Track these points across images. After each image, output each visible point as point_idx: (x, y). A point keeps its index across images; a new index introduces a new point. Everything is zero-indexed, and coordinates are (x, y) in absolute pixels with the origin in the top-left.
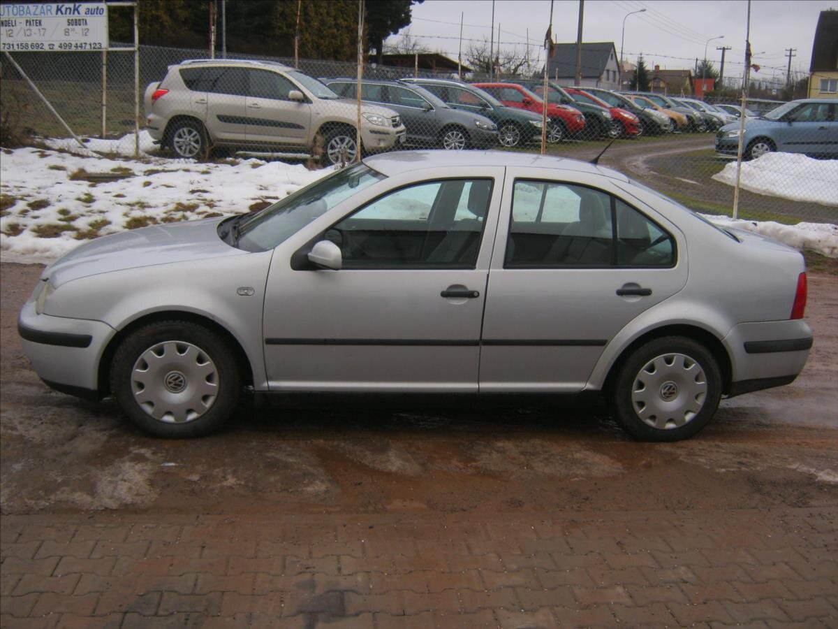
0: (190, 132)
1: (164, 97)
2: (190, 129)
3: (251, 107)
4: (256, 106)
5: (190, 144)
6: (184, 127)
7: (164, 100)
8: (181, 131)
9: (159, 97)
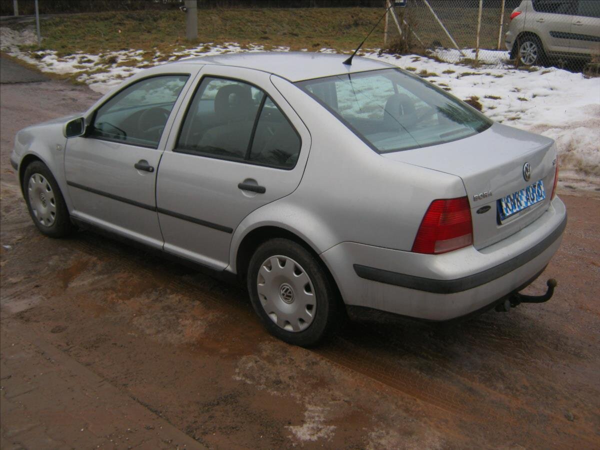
0: (531, 45)
1: (516, 17)
2: (532, 43)
3: (575, 24)
4: (579, 24)
5: (530, 55)
6: (527, 41)
7: (516, 20)
8: (525, 44)
9: (514, 17)
